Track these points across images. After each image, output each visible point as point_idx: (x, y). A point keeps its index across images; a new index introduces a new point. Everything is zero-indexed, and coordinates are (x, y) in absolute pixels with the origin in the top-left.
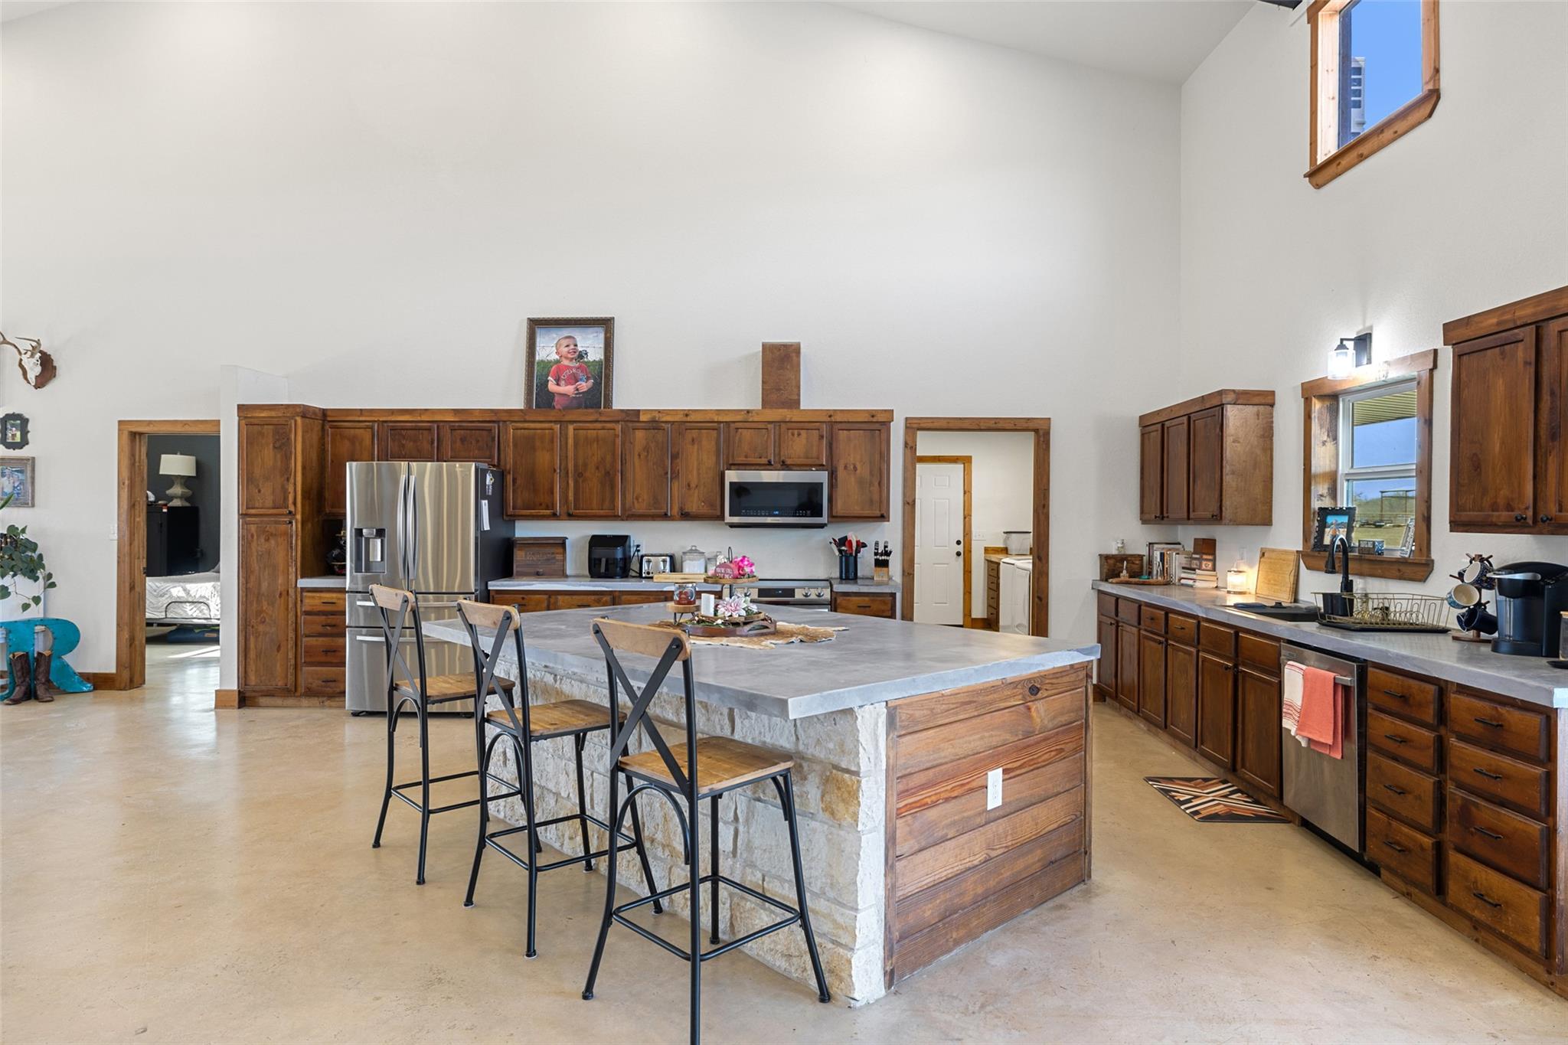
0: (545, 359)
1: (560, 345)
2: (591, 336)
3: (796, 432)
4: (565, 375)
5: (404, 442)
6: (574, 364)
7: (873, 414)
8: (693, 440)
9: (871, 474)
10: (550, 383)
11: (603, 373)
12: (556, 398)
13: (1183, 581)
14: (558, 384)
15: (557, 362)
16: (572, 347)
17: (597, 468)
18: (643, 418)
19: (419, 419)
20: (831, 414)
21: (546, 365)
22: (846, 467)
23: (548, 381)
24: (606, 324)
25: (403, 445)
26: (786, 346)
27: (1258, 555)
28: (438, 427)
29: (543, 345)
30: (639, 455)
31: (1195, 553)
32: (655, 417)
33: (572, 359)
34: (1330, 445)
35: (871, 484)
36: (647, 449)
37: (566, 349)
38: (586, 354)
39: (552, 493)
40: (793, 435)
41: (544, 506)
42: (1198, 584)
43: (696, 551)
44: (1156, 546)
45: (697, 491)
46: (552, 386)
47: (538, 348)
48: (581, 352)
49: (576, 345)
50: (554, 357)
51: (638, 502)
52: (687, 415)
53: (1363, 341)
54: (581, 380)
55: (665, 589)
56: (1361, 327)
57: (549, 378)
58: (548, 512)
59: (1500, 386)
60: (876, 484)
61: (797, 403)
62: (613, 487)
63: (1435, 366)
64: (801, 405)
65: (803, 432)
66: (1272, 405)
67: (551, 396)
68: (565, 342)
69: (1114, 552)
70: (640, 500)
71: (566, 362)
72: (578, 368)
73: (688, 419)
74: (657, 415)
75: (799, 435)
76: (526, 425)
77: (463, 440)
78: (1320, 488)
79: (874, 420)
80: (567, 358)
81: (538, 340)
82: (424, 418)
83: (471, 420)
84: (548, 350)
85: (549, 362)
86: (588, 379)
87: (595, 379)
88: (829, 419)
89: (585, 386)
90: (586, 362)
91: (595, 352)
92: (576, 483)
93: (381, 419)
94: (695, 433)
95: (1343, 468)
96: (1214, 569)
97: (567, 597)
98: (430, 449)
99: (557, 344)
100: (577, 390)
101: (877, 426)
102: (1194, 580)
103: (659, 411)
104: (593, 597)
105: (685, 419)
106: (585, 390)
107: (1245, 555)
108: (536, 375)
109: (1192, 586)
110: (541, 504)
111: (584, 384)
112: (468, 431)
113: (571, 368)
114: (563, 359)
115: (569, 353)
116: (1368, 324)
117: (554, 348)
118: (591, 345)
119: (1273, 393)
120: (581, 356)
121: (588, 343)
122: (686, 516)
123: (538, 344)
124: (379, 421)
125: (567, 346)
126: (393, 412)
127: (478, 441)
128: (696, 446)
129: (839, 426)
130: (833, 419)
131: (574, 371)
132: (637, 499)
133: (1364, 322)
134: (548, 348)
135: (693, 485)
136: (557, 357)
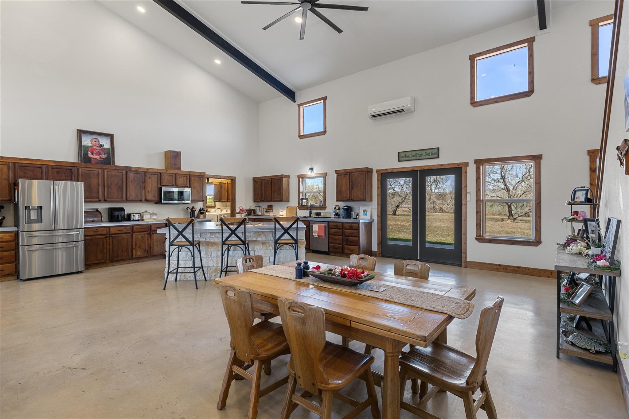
0: (86, 145)
1: (92, 141)
2: (105, 139)
3: (180, 177)
4: (95, 152)
5: (27, 172)
6: (98, 148)
7: (200, 173)
8: (149, 177)
9: (200, 189)
10: (89, 154)
11: (111, 152)
12: (92, 160)
13: (266, 215)
14: (92, 155)
15: (91, 147)
16: (97, 142)
17: (116, 185)
18: (133, 169)
19: (35, 163)
20: (190, 172)
21: (87, 147)
22: (194, 187)
23: (88, 153)
24: (111, 136)
25: (26, 173)
26: (177, 152)
27: (286, 208)
28: (45, 167)
29: (84, 140)
30: (131, 181)
31: (268, 208)
32: (137, 170)
33: (97, 147)
34: (303, 187)
35: (200, 192)
36: (134, 179)
37: (95, 143)
38: (103, 145)
39: (99, 193)
40: (179, 178)
41: (95, 197)
42: (270, 215)
43: (147, 212)
44: (257, 207)
45: (151, 193)
46: (90, 155)
47: (82, 141)
48: (101, 144)
49: (99, 142)
50: (90, 145)
51: (131, 197)
52: (147, 170)
53: (312, 169)
54: (102, 154)
55: (149, 223)
56: (311, 166)
57: (89, 152)
58: (97, 200)
59: (344, 181)
60: (201, 192)
61: (179, 169)
62: (122, 191)
63: (326, 175)
64: (181, 169)
65: (182, 177)
66: (289, 178)
67: (90, 159)
68: (94, 140)
69: (248, 209)
70: (132, 196)
71: (95, 147)
72: (100, 150)
73: (148, 171)
74: (138, 169)
75: (181, 178)
76: (87, 169)
77: (58, 172)
78: (301, 195)
79: (201, 175)
80: (95, 146)
81: (82, 138)
82: (38, 163)
83: (62, 165)
84: (87, 142)
85: (89, 146)
86: (105, 154)
87: (107, 154)
88: (189, 174)
89: (104, 156)
90: (103, 148)
91: (107, 144)
92: (108, 190)
93: (13, 162)
94: (150, 175)
95: (304, 191)
96: (272, 211)
97: (114, 228)
98: (41, 175)
99: (91, 140)
100: (101, 157)
101: (201, 177)
102: (269, 214)
103: (138, 168)
104: (124, 227)
105: (147, 171)
106: (104, 158)
107: (282, 208)
108: (82, 151)
109: (269, 215)
110: (93, 197)
111: (103, 156)
112: (60, 169)
113: (98, 150)
114: (94, 146)
115: (96, 144)
116: (313, 166)
117: (90, 142)
118: (106, 143)
119: (289, 176)
120: (101, 146)
121: (104, 141)
122: (147, 201)
123: (82, 139)
124: (12, 162)
125: (95, 142)
126: (20, 159)
127: (65, 173)
128: (150, 179)
129: (192, 176)
130: (190, 174)
131: (99, 151)
132: (131, 195)
133: (312, 165)
134: (87, 141)
135: (150, 191)
136: (91, 145)
